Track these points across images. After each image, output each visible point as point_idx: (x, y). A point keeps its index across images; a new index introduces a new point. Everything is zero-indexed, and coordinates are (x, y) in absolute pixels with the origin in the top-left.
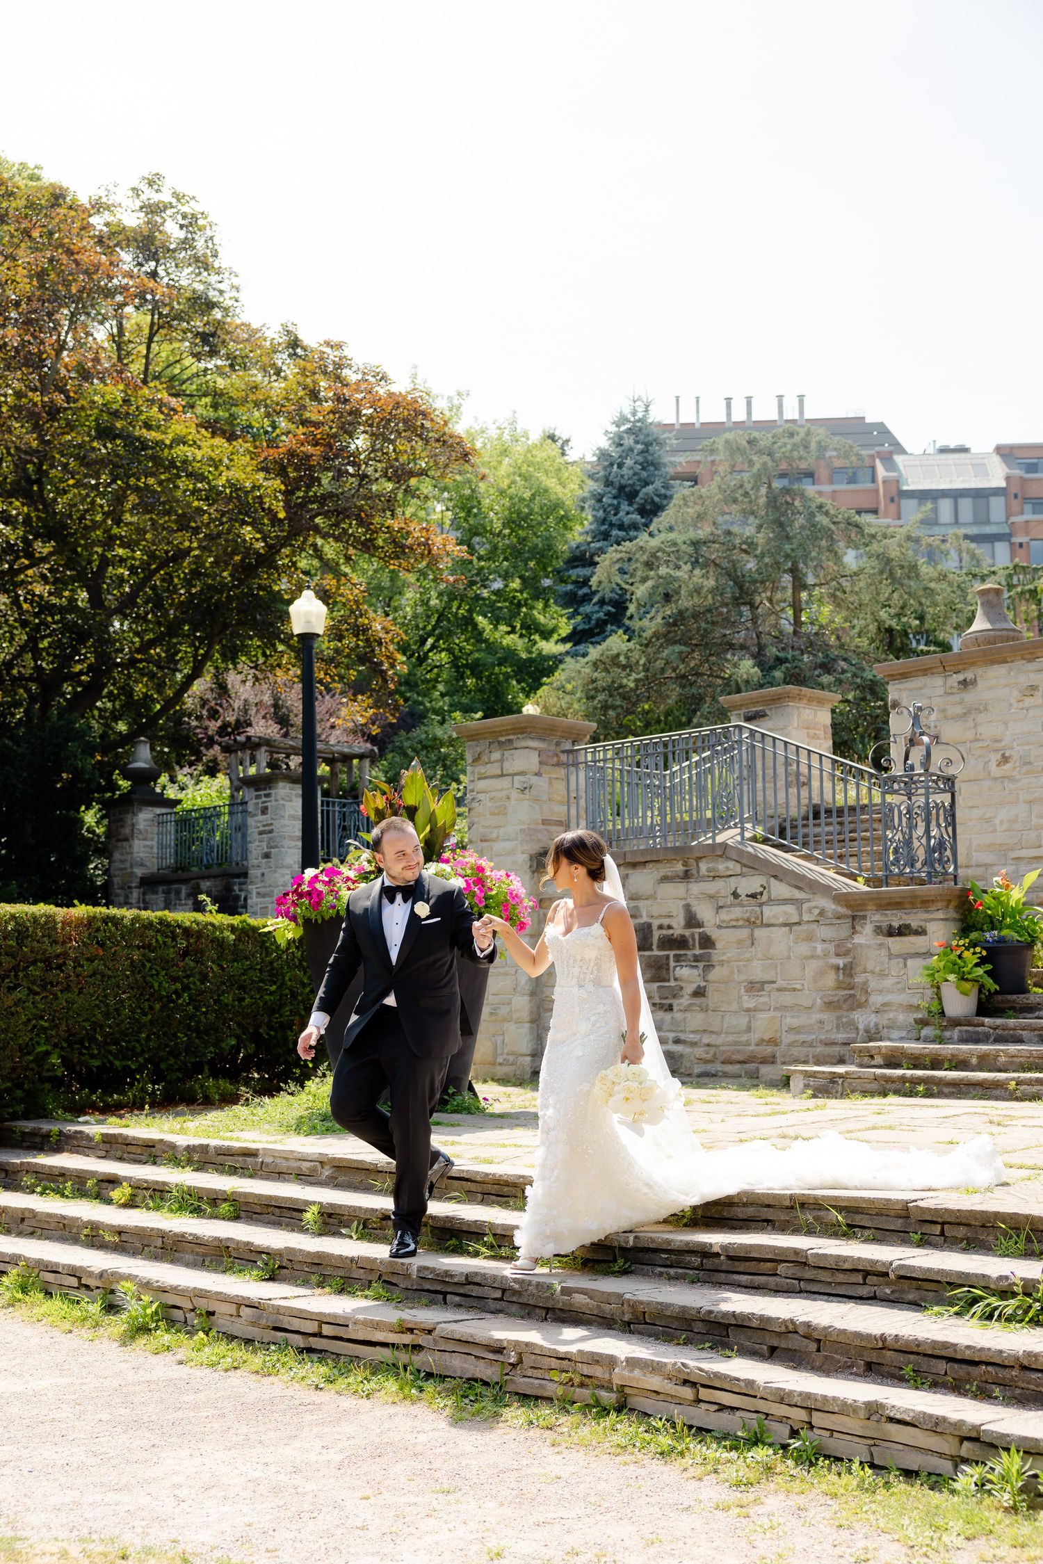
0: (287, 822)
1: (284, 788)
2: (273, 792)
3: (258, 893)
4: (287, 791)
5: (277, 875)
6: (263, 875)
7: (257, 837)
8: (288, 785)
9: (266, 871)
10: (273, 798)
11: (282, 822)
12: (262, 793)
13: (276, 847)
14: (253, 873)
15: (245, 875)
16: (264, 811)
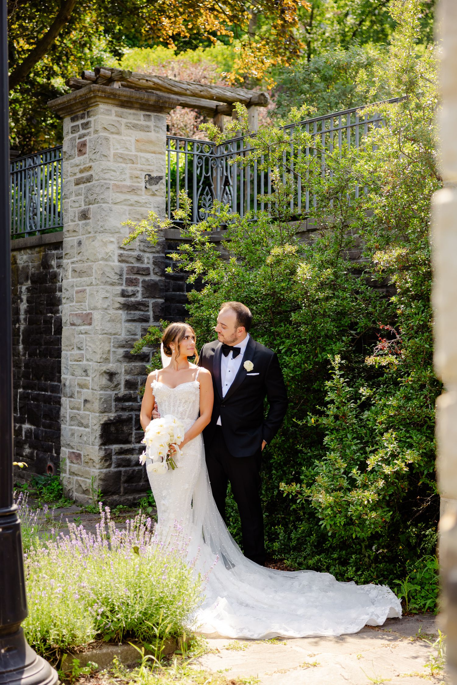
0: (111, 164)
1: (108, 113)
2: (92, 119)
3: (74, 271)
4: (113, 117)
5: (96, 244)
6: (80, 243)
7: (74, 188)
8: (115, 109)
9: (82, 237)
10: (91, 130)
11: (105, 164)
12: (80, 122)
13: (95, 201)
14: (69, 240)
15: (58, 245)
16: (81, 149)
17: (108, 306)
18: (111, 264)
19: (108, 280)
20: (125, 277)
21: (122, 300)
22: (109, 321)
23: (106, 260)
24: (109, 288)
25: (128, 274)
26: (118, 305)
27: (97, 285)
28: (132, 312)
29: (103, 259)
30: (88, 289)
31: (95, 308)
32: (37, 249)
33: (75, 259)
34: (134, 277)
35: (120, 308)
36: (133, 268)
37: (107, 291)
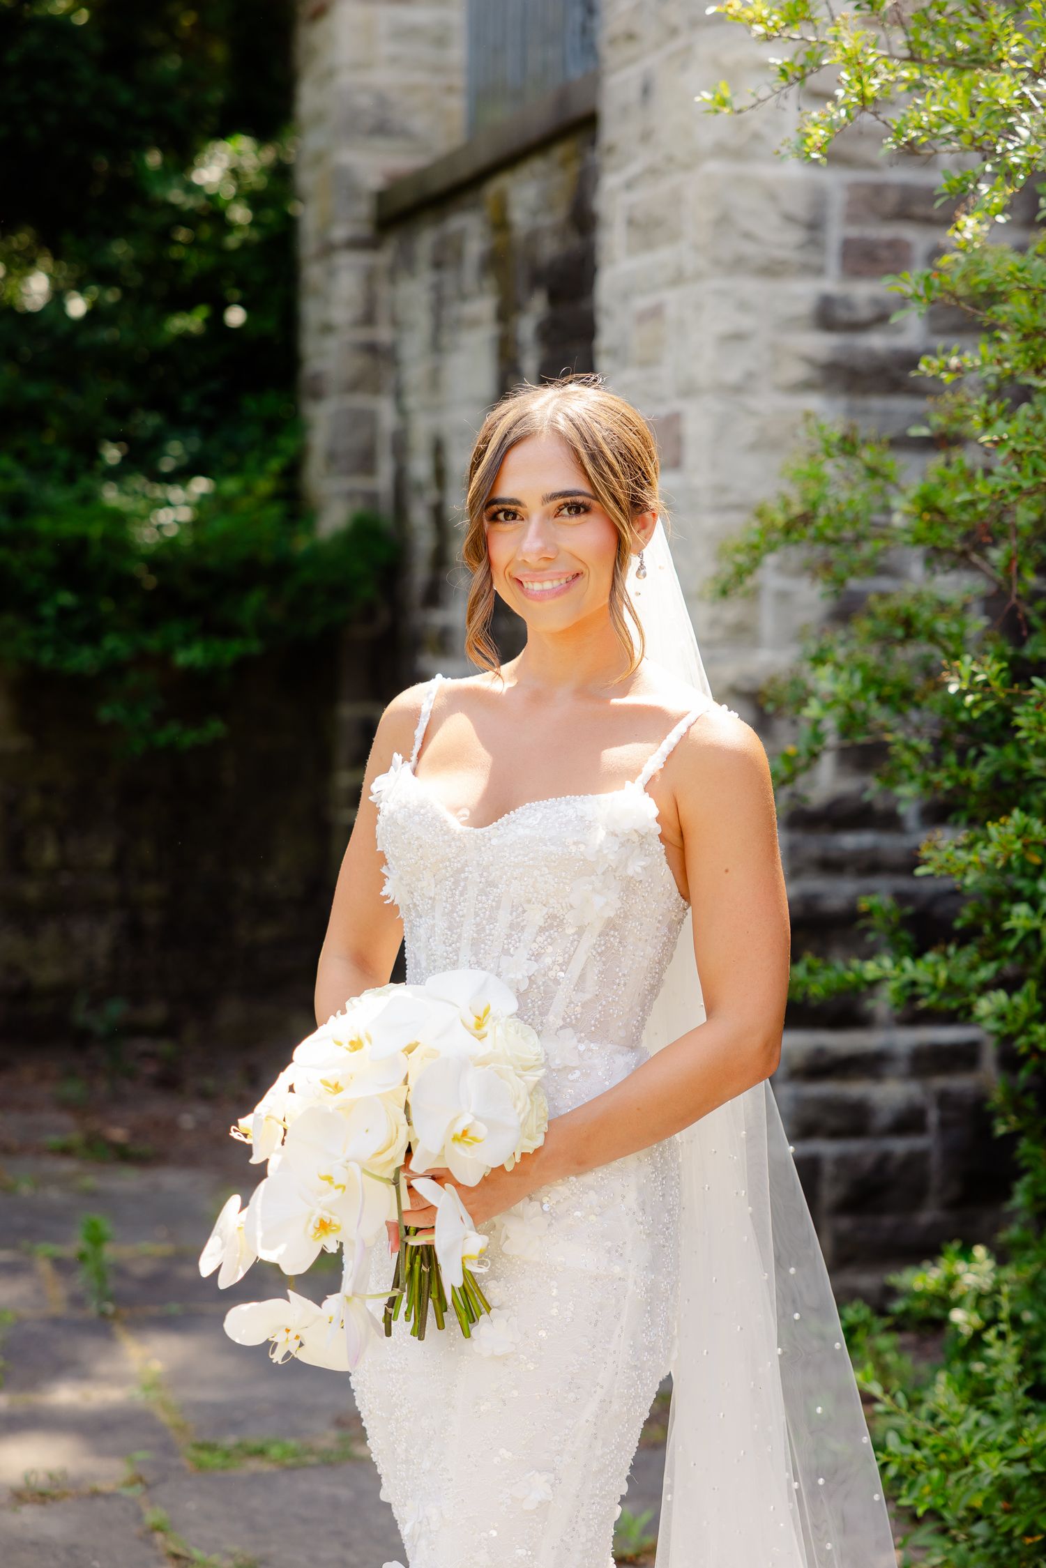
17: (750, 376)
18: (766, 171)
19: (749, 249)
20: (836, 233)
21: (822, 344)
22: (754, 447)
23: (737, 154)
24: (751, 287)
25: (852, 218)
26: (798, 372)
27: (699, 276)
28: (877, 403)
29: (722, 150)
30: (671, 298)
31: (688, 391)
32: (559, 152)
33: (634, 168)
34: (887, 232)
35: (806, 386)
36: (878, 189)
37: (744, 306)
